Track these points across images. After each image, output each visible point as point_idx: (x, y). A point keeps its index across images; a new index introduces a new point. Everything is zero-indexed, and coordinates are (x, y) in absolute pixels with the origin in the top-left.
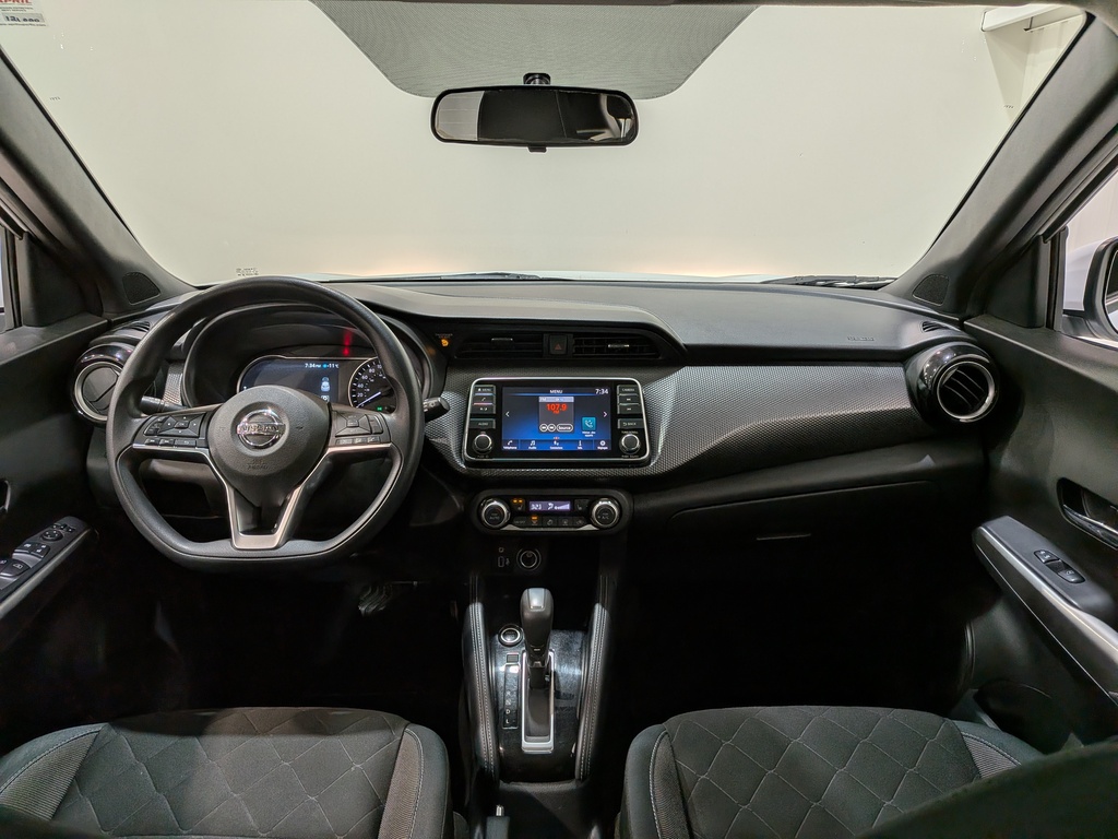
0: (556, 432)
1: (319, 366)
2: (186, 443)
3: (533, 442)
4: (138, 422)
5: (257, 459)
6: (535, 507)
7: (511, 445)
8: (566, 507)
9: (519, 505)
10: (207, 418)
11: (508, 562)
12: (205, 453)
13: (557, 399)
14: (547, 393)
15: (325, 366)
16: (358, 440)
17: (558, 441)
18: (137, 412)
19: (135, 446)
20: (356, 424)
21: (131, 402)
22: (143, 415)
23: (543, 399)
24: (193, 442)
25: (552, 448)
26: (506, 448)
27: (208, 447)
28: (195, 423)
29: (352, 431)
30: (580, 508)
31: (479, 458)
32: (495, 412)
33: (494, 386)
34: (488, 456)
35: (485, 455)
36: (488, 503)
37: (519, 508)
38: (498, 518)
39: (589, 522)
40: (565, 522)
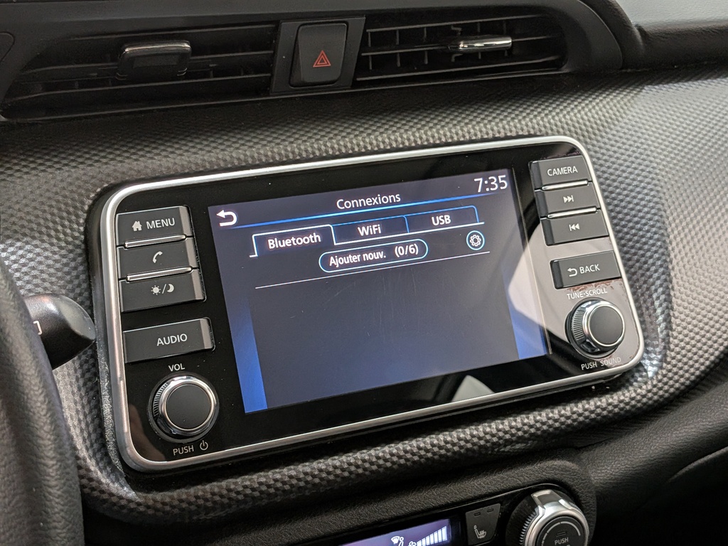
30: (482, 535)
31: (178, 457)
32: (199, 295)
33: (183, 210)
34: (205, 445)
35: (196, 444)
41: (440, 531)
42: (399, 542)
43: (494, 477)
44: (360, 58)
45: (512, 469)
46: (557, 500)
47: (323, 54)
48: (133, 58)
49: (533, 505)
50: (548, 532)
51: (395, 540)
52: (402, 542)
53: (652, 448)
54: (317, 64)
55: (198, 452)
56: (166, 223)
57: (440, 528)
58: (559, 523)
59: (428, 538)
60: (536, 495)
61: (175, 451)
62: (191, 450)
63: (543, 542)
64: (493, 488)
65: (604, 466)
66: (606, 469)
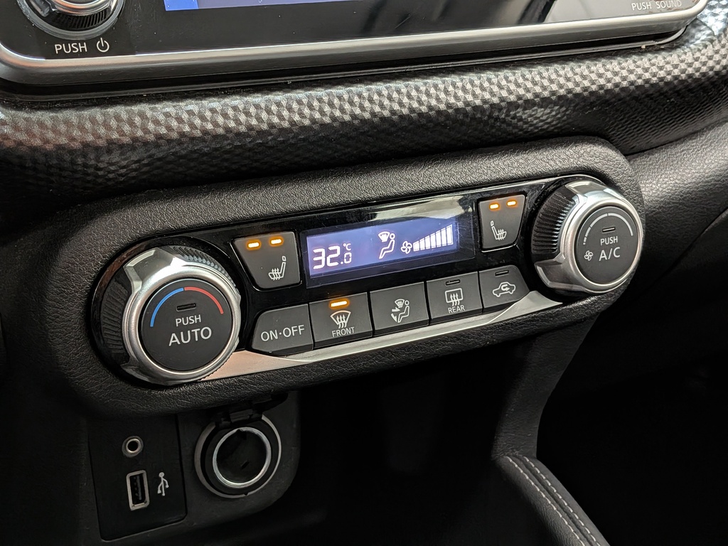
30: (501, 235)
31: (62, 55)
34: (105, 44)
35: (91, 42)
36: (143, 274)
37: (276, 275)
38: (205, 333)
39: (533, 283)
40: (455, 301)
41: (443, 231)
42: (389, 239)
43: (516, 158)
45: (539, 149)
46: (602, 189)
49: (570, 196)
50: (592, 226)
51: (382, 237)
52: (393, 240)
53: (707, 162)
55: (93, 52)
58: (606, 215)
59: (427, 238)
60: (572, 186)
61: (58, 47)
62: (83, 49)
63: (585, 239)
64: (515, 172)
65: (648, 179)
66: (651, 183)
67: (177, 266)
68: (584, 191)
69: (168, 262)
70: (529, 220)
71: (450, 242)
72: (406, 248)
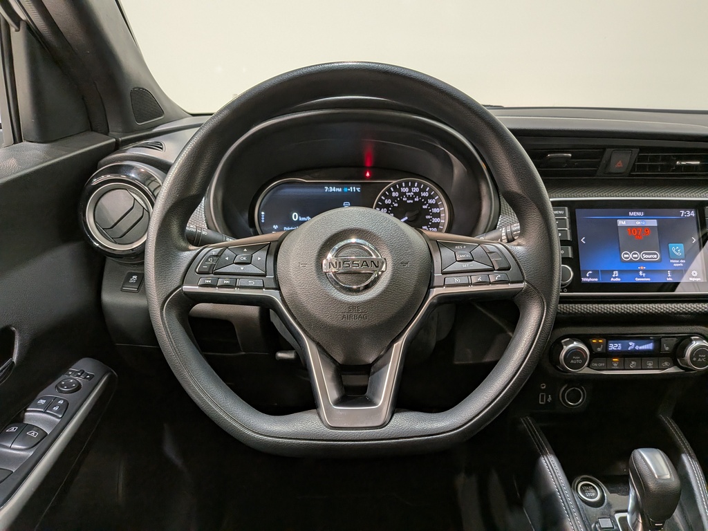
0: (641, 261)
1: (340, 190)
2: (251, 282)
3: (616, 273)
4: (187, 256)
5: (353, 306)
6: (614, 346)
7: (591, 276)
8: (649, 346)
9: (598, 345)
10: (273, 250)
11: (550, 399)
12: (274, 295)
13: (638, 223)
14: (626, 216)
15: (346, 190)
16: (476, 278)
17: (644, 271)
18: (183, 244)
19: (186, 288)
20: (468, 256)
21: (175, 228)
22: (191, 247)
23: (621, 223)
24: (258, 282)
25: (638, 280)
26: (584, 279)
27: (278, 288)
28: (260, 256)
29: (465, 266)
30: (667, 349)
32: (569, 238)
33: (566, 208)
34: (567, 289)
35: (563, 289)
36: (567, 344)
37: (599, 349)
38: (580, 361)
39: (675, 364)
40: (650, 364)
44: (634, 164)
46: (701, 340)
47: (620, 162)
48: (550, 158)
49: (691, 341)
50: (696, 351)
51: (631, 344)
54: (617, 166)
56: (560, 212)
57: (650, 343)
58: (701, 348)
59: (644, 346)
60: (692, 338)
63: (694, 354)
64: (674, 332)
67: (575, 344)
68: (696, 340)
69: (573, 343)
70: (677, 345)
71: (651, 348)
72: (637, 348)
